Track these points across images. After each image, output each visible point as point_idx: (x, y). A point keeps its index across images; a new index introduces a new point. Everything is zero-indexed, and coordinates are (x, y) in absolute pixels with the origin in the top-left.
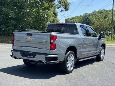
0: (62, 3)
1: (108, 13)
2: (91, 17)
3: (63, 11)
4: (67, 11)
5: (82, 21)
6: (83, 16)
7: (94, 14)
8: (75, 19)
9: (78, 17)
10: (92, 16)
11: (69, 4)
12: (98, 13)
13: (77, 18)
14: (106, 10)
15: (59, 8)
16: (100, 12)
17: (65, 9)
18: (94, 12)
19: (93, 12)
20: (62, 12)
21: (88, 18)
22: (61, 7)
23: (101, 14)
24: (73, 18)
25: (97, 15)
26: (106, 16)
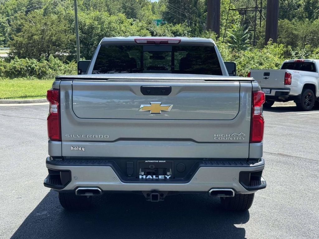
26: (31, 7)
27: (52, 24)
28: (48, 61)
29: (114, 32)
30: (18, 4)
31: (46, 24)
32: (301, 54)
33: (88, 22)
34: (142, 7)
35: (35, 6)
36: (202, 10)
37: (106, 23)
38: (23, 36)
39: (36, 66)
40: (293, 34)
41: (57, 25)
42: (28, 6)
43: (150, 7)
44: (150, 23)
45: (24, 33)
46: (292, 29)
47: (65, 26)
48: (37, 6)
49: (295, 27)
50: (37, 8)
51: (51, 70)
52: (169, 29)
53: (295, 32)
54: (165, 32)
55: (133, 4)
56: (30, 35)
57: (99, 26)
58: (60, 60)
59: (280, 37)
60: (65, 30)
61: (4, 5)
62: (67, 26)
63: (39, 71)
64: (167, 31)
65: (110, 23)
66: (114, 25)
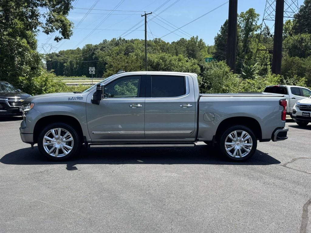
0: (57, 21)
1: (130, 46)
2: (99, 52)
3: (60, 39)
4: (68, 38)
5: (82, 58)
6: (84, 50)
7: (105, 47)
8: (67, 54)
9: (72, 52)
10: (101, 50)
11: (70, 25)
12: (112, 45)
13: (70, 52)
14: (126, 39)
15: (51, 32)
16: (116, 43)
17: (63, 34)
18: (105, 41)
19: (102, 42)
20: (58, 41)
21: (93, 54)
22: (54, 31)
23: (117, 48)
24: (62, 53)
25: (111, 47)
26: (127, 52)
27: (132, 62)
28: (127, 86)
29: (173, 67)
30: (120, 49)
31: (127, 62)
32: (290, 82)
33: (156, 60)
34: (200, 50)
35: (130, 50)
36: (240, 51)
37: (168, 61)
38: (113, 71)
39: (118, 89)
40: (302, 67)
41: (135, 63)
42: (125, 50)
43: (206, 49)
44: (201, 61)
45: (114, 68)
46: (301, 64)
47: (140, 63)
48: (131, 51)
49: (304, 62)
50: (131, 52)
51: (128, 92)
52: (215, 64)
53: (303, 66)
54: (211, 66)
55: (193, 48)
56: (118, 69)
57: (163, 63)
58: (135, 86)
59: (292, 70)
60: (141, 66)
61: (111, 50)
62: (142, 63)
63: (120, 93)
64: (213, 66)
65: (171, 61)
66: (173, 62)
